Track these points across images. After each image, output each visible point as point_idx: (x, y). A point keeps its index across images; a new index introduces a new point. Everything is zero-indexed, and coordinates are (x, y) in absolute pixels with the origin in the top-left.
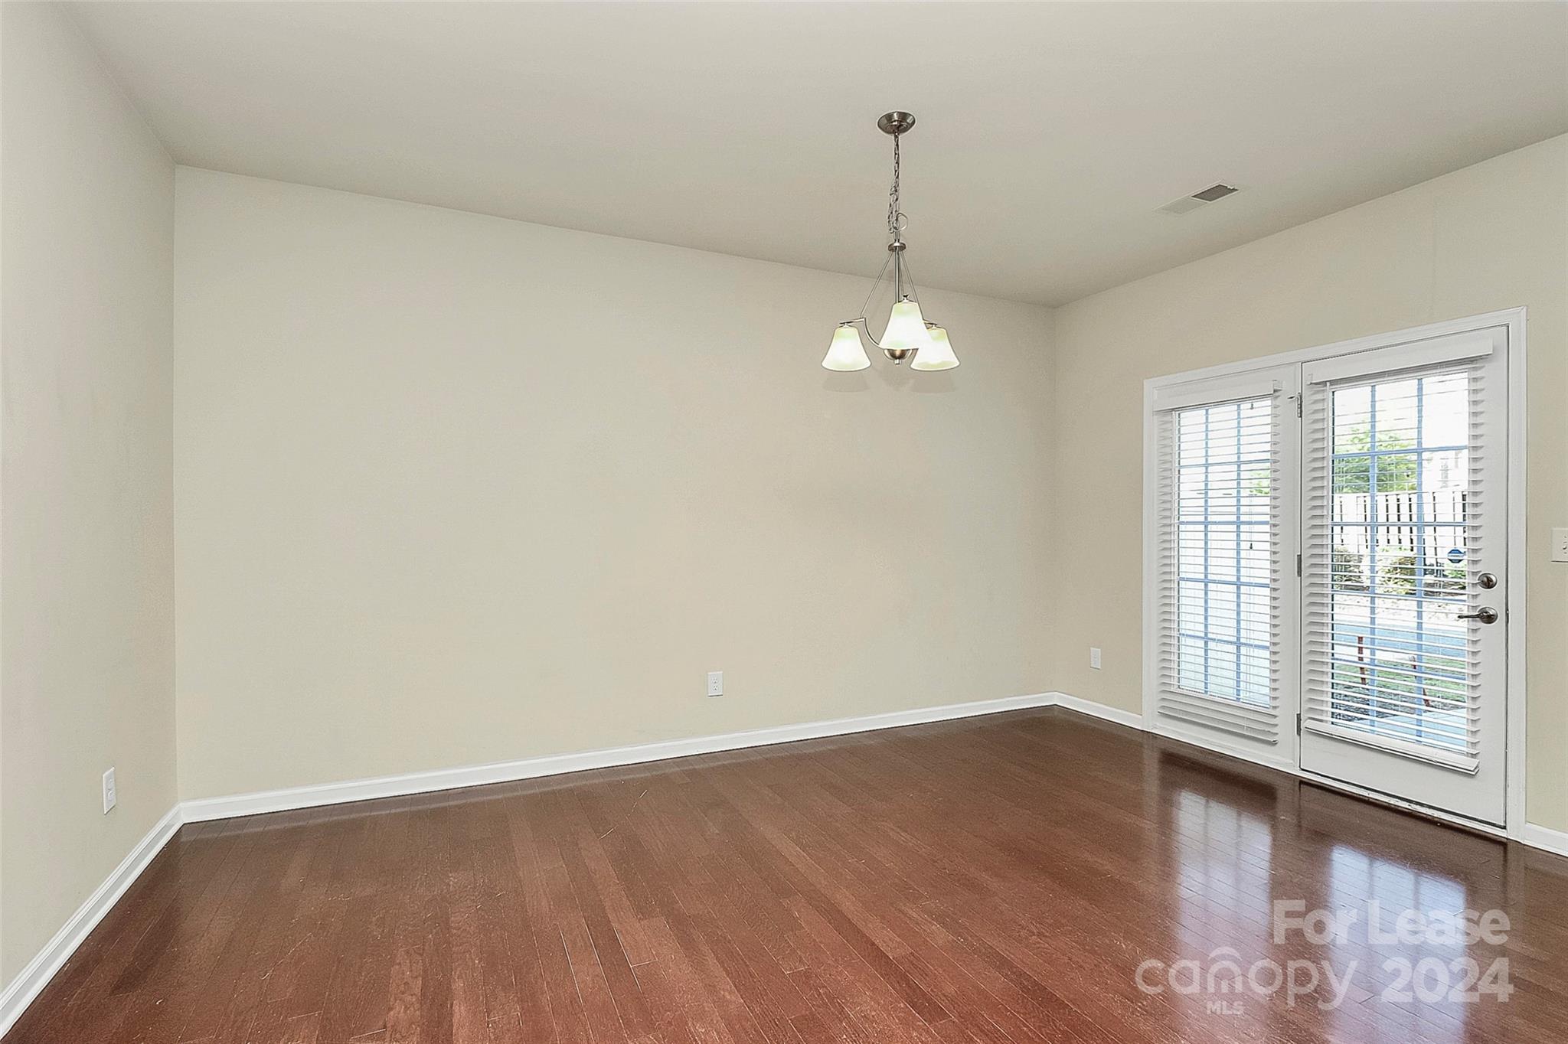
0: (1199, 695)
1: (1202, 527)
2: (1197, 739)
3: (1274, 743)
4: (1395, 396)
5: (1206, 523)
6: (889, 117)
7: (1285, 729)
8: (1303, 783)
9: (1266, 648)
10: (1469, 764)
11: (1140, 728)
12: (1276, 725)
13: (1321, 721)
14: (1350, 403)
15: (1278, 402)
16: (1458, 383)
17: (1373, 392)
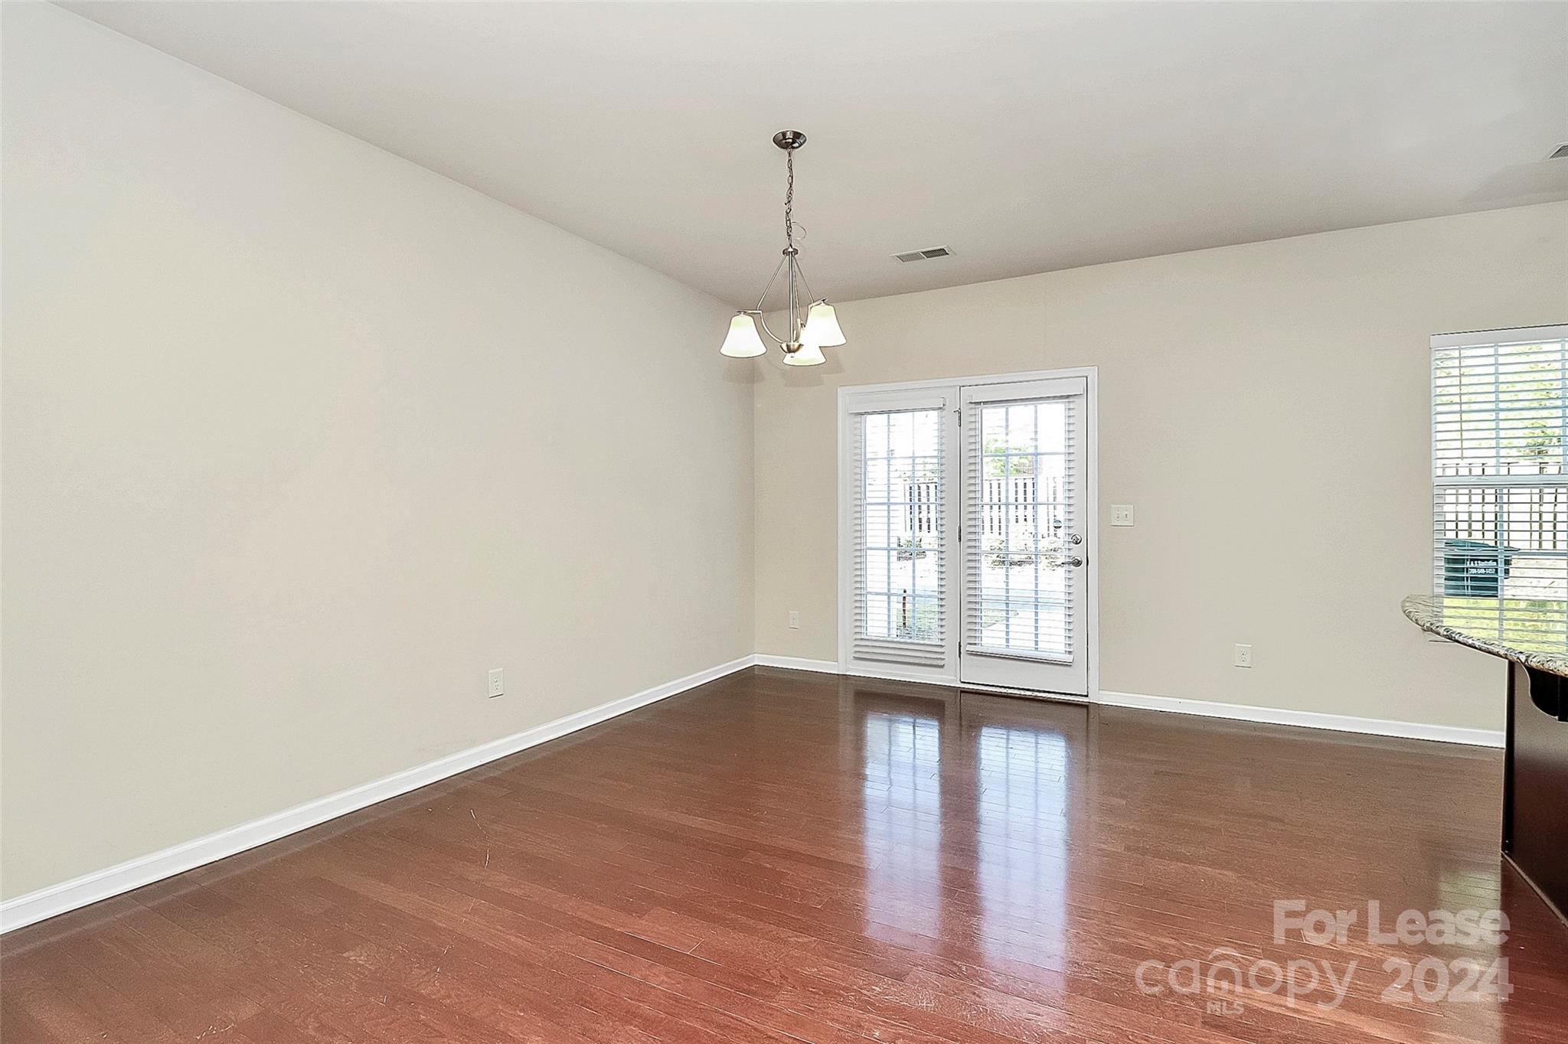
0: (885, 639)
1: (886, 507)
2: (883, 674)
3: (942, 666)
4: (1021, 414)
5: (889, 504)
6: (784, 134)
7: (950, 656)
8: (964, 691)
9: (935, 597)
10: (1068, 658)
11: (836, 673)
12: (944, 653)
13: (975, 644)
14: (992, 417)
15: (944, 413)
16: (1058, 409)
17: (1007, 412)
